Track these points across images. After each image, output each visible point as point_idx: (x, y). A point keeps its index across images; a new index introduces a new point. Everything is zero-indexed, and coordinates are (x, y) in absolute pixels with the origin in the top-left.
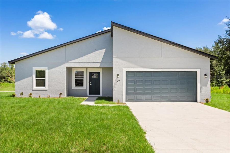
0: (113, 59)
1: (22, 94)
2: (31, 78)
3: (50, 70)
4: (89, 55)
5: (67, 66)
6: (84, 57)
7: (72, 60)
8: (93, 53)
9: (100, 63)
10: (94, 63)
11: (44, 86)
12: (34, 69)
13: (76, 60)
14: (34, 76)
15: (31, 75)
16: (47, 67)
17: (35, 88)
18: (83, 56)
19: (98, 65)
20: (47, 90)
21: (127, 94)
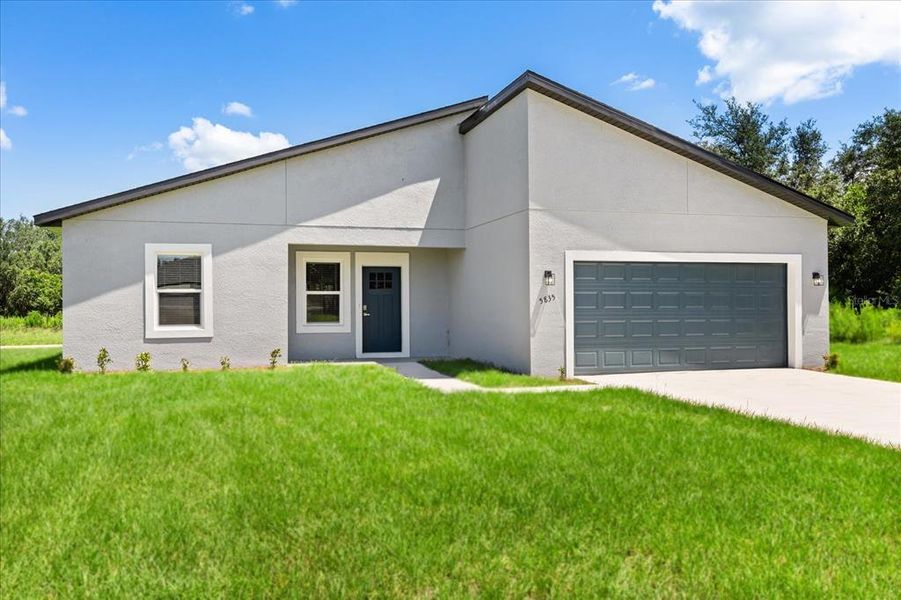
0: (530, 213)
1: (103, 358)
2: (137, 288)
3: (221, 258)
4: (377, 199)
5: (293, 242)
6: (360, 207)
7: (312, 218)
8: (395, 192)
9: (421, 232)
10: (398, 231)
11: (197, 321)
12: (153, 252)
13: (328, 217)
14: (151, 280)
15: (141, 278)
16: (210, 245)
17: (156, 330)
18: (357, 203)
19: (414, 240)
20: (208, 340)
21: (579, 345)
